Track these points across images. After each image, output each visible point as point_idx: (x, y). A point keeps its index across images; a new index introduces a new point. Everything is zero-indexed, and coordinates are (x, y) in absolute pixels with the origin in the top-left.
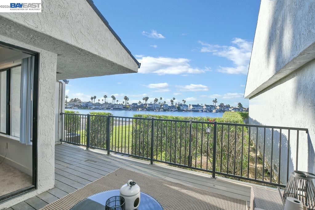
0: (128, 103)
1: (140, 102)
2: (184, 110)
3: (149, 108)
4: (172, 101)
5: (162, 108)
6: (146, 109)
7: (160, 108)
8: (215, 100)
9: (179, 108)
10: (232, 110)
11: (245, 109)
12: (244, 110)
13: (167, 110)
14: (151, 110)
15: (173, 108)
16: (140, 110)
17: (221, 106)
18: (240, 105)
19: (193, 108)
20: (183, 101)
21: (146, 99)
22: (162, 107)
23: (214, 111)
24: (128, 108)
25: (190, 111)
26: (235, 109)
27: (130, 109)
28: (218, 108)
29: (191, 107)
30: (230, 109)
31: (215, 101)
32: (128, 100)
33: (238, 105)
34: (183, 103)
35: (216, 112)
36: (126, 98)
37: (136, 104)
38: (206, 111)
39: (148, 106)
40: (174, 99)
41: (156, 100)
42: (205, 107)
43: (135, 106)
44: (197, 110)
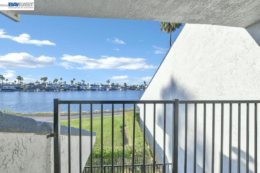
0: (22, 83)
1: (37, 82)
2: (83, 89)
3: (48, 88)
4: (72, 82)
5: (63, 88)
6: (45, 89)
7: (60, 89)
8: (108, 80)
9: (79, 88)
10: (120, 88)
11: (128, 87)
13: (67, 90)
14: (50, 90)
15: (73, 88)
16: (38, 91)
17: (113, 85)
18: (125, 84)
19: (91, 88)
20: (82, 81)
21: (45, 79)
22: (63, 87)
23: (108, 89)
24: (22, 89)
25: (88, 90)
26: (122, 87)
27: (26, 90)
28: (111, 87)
29: (90, 86)
30: (119, 88)
31: (108, 82)
32: (22, 80)
34: (82, 83)
35: (109, 90)
36: (20, 78)
37: (33, 84)
38: (101, 90)
39: (47, 86)
40: (74, 79)
41: (56, 80)
42: (101, 87)
43: (32, 86)
44: (94, 89)
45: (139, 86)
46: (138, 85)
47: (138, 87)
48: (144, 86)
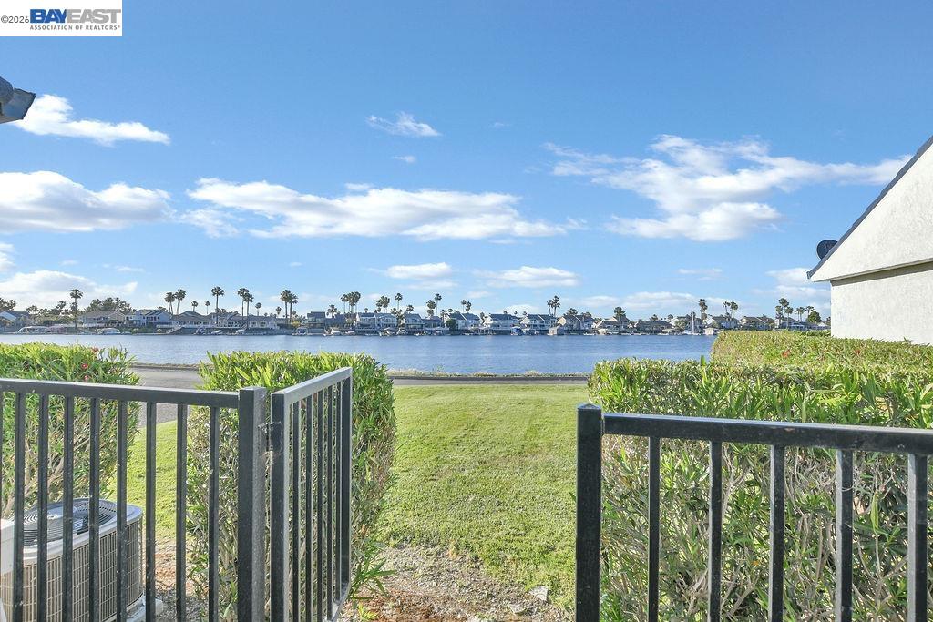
0: (295, 313)
1: (333, 309)
2: (467, 331)
3: (362, 326)
4: (432, 305)
5: (403, 325)
6: (354, 329)
7: (396, 327)
8: (553, 299)
9: (454, 327)
10: (600, 327)
11: (633, 323)
12: (630, 326)
13: (417, 332)
14: (368, 332)
15: (434, 326)
16: (335, 335)
17: (571, 315)
18: (619, 312)
19: (492, 325)
20: (464, 303)
21: (353, 298)
22: (403, 322)
23: (553, 331)
24: (294, 328)
25: (485, 333)
26: (606, 324)
27: (304, 331)
28: (563, 321)
29: (489, 321)
30: (594, 325)
31: (554, 303)
32: (295, 302)
33: (615, 315)
34: (462, 311)
35: (558, 335)
36: (288, 297)
37: (322, 315)
38: (530, 333)
39: (358, 320)
40: (438, 298)
41: (384, 302)
42: (527, 321)
43: (319, 320)
44: (504, 329)
45: (678, 318)
46: (671, 317)
47: (673, 322)
48: (698, 319)
